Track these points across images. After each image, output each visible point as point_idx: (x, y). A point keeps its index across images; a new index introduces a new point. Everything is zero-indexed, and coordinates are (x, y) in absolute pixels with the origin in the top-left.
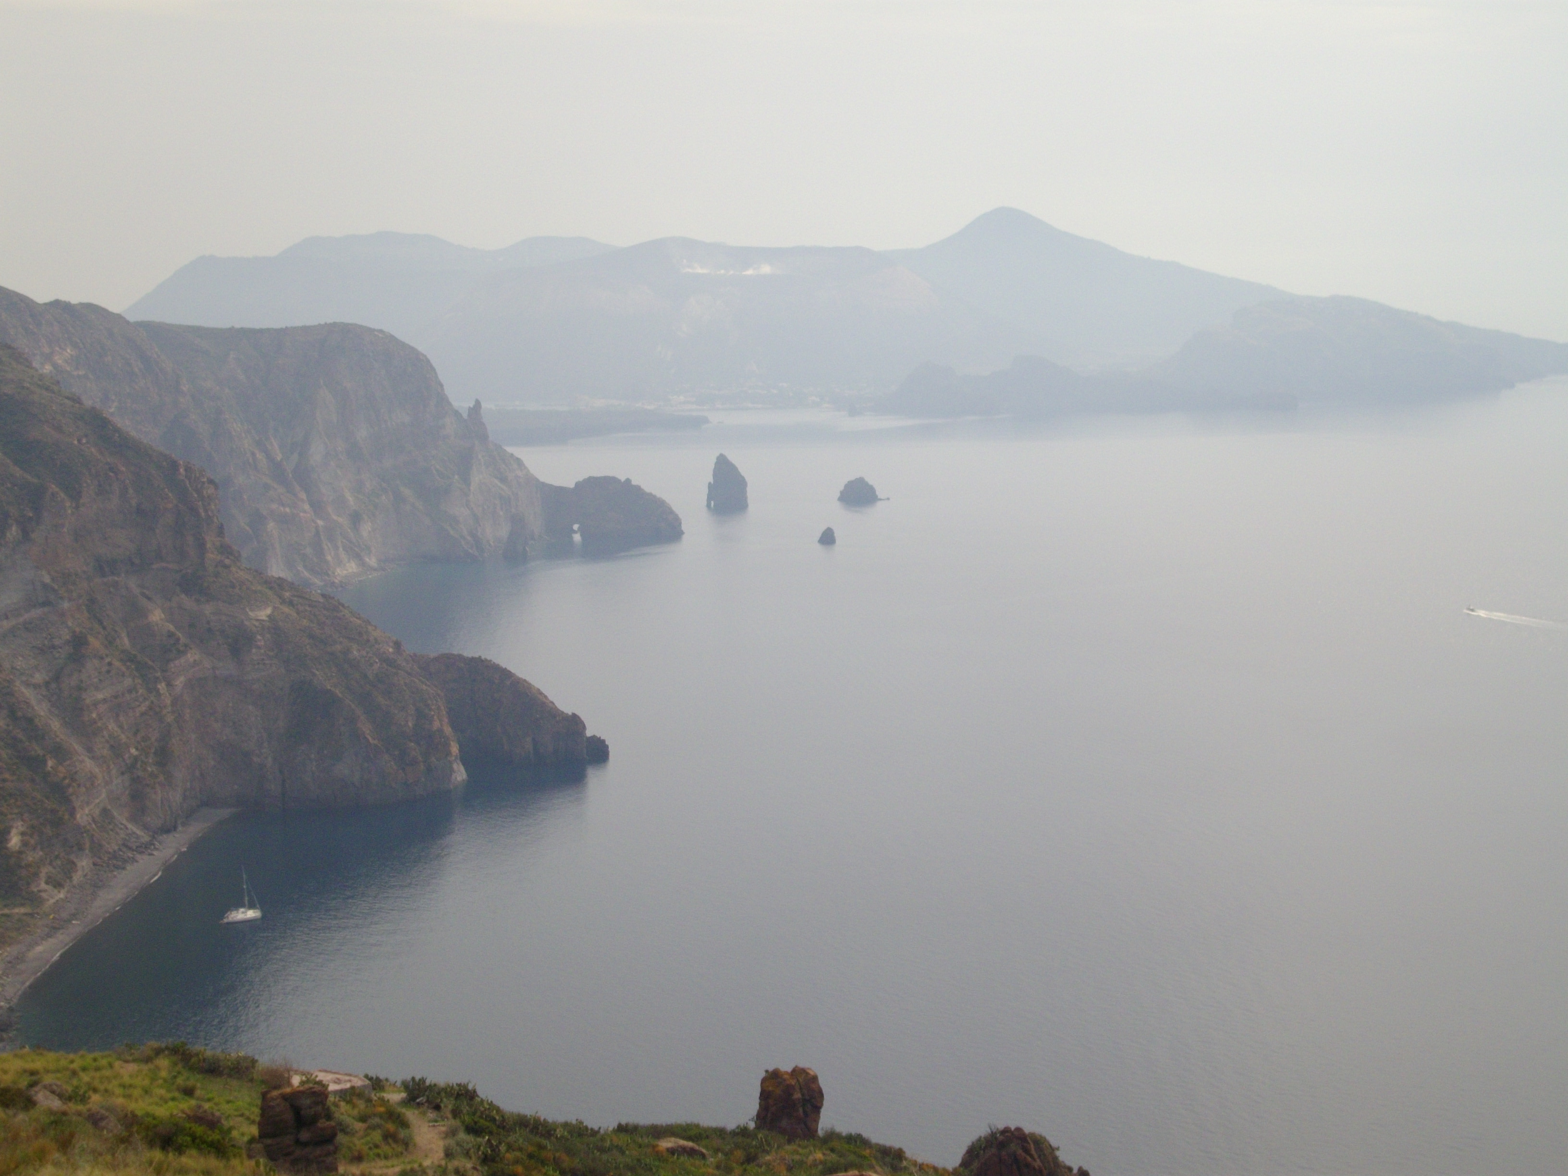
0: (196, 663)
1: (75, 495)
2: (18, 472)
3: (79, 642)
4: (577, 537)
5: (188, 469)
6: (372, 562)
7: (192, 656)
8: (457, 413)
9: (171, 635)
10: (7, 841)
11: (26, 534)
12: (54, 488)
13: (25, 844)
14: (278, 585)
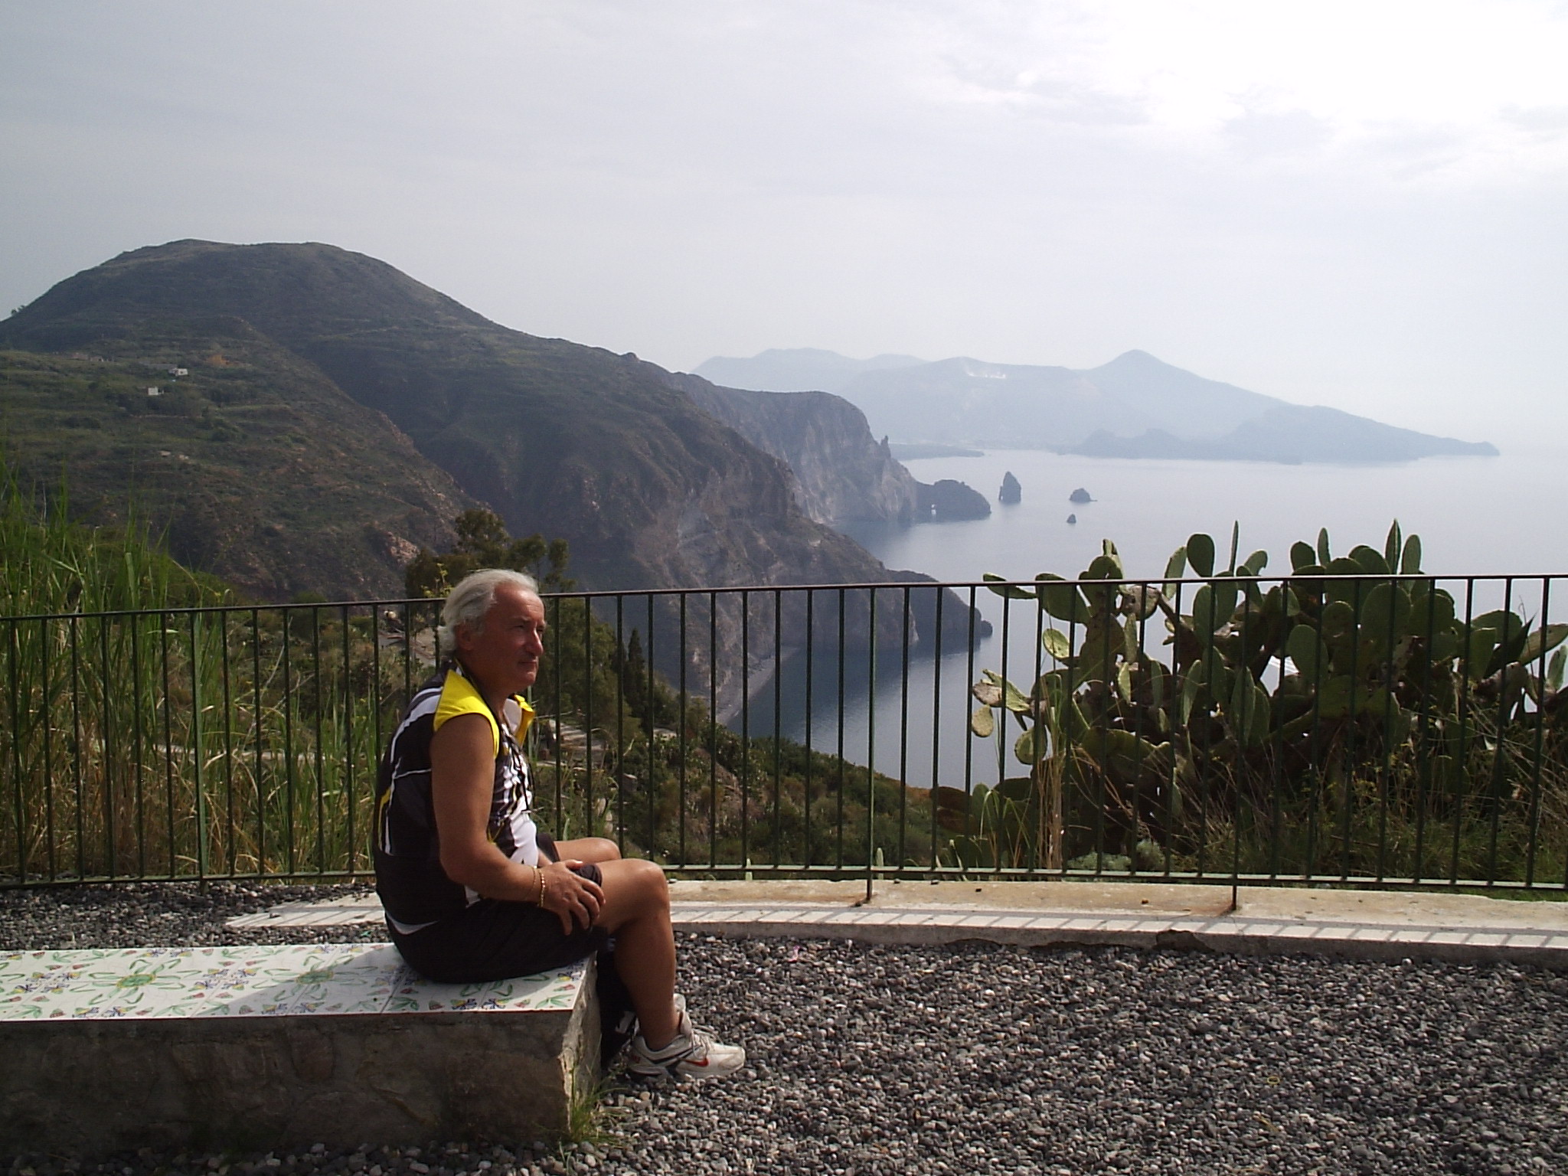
0: (781, 568)
1: (723, 474)
2: (694, 459)
3: (723, 552)
4: (934, 512)
5: (779, 464)
6: (831, 518)
7: (779, 564)
8: (876, 443)
9: (768, 551)
10: (692, 658)
11: (698, 494)
12: (713, 469)
13: (701, 660)
14: (821, 528)
